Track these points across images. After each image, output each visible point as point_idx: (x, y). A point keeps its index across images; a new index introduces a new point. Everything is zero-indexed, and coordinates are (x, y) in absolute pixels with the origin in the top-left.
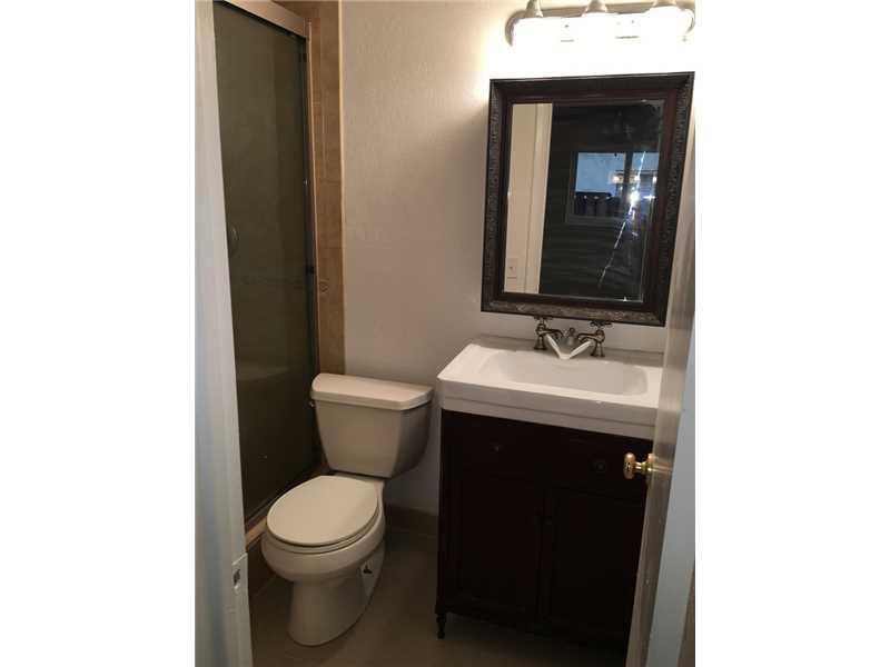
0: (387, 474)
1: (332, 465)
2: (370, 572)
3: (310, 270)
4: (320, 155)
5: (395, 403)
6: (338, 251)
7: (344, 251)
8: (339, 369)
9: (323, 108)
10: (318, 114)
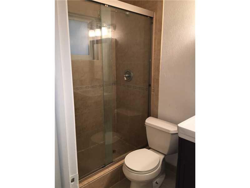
0: (166, 153)
1: (150, 146)
2: (157, 184)
3: (150, 85)
4: (155, 51)
5: (169, 131)
6: (158, 80)
7: (160, 80)
8: (156, 117)
9: (157, 37)
10: (155, 39)
